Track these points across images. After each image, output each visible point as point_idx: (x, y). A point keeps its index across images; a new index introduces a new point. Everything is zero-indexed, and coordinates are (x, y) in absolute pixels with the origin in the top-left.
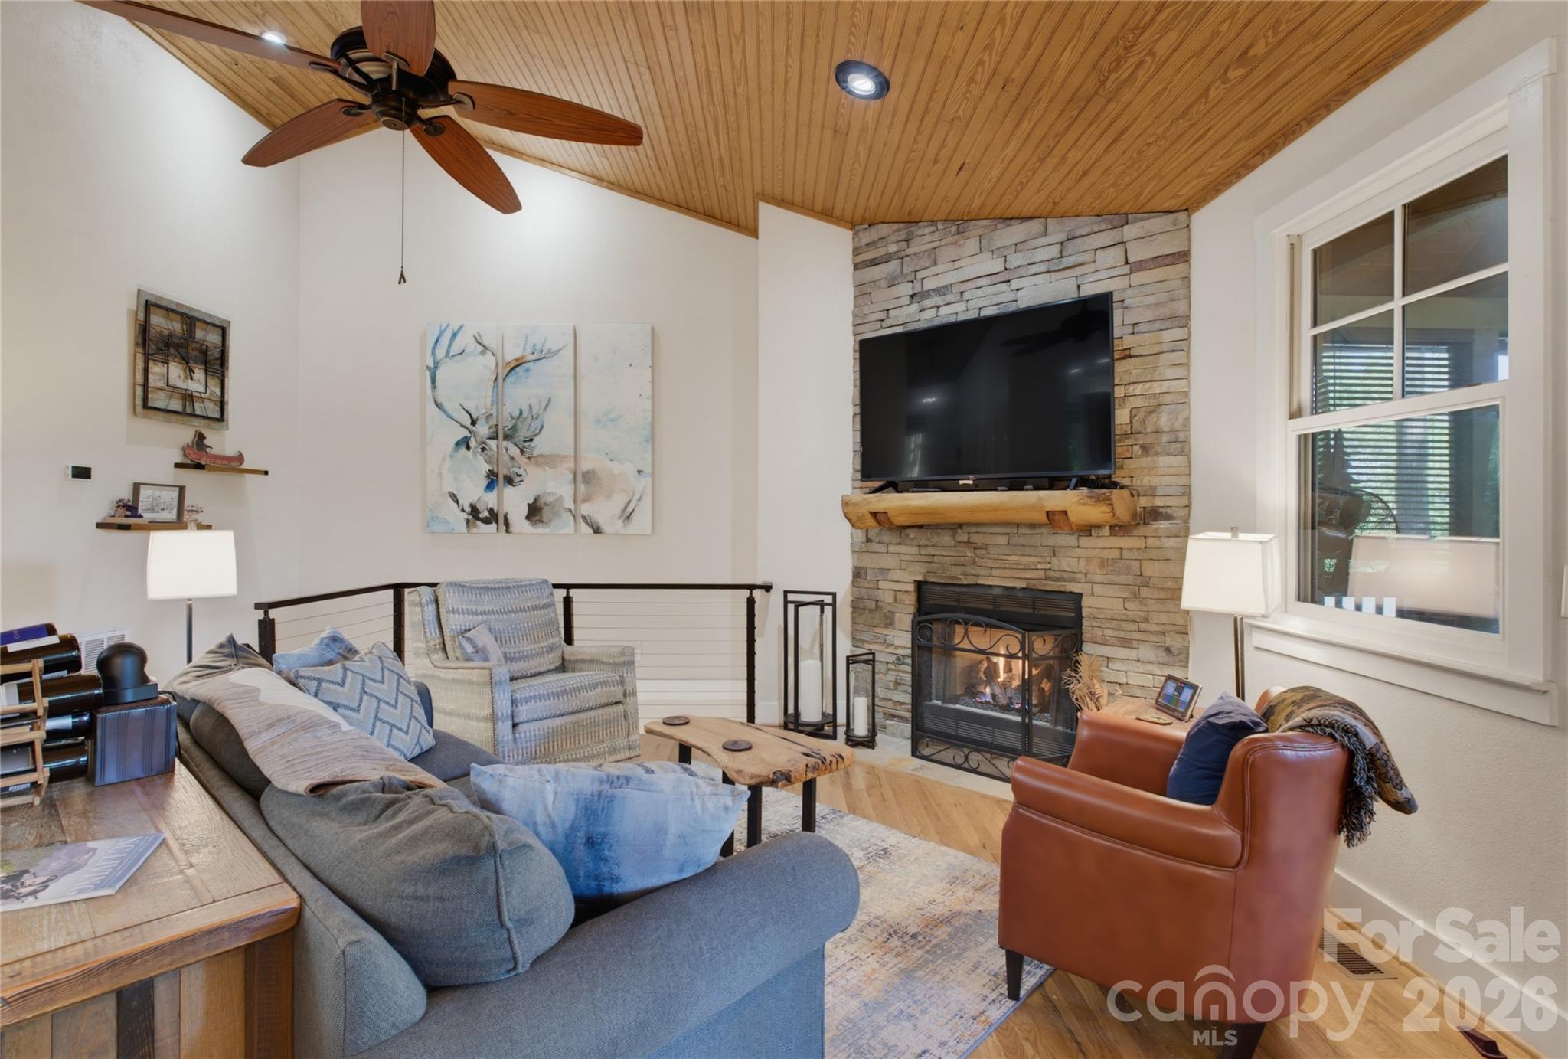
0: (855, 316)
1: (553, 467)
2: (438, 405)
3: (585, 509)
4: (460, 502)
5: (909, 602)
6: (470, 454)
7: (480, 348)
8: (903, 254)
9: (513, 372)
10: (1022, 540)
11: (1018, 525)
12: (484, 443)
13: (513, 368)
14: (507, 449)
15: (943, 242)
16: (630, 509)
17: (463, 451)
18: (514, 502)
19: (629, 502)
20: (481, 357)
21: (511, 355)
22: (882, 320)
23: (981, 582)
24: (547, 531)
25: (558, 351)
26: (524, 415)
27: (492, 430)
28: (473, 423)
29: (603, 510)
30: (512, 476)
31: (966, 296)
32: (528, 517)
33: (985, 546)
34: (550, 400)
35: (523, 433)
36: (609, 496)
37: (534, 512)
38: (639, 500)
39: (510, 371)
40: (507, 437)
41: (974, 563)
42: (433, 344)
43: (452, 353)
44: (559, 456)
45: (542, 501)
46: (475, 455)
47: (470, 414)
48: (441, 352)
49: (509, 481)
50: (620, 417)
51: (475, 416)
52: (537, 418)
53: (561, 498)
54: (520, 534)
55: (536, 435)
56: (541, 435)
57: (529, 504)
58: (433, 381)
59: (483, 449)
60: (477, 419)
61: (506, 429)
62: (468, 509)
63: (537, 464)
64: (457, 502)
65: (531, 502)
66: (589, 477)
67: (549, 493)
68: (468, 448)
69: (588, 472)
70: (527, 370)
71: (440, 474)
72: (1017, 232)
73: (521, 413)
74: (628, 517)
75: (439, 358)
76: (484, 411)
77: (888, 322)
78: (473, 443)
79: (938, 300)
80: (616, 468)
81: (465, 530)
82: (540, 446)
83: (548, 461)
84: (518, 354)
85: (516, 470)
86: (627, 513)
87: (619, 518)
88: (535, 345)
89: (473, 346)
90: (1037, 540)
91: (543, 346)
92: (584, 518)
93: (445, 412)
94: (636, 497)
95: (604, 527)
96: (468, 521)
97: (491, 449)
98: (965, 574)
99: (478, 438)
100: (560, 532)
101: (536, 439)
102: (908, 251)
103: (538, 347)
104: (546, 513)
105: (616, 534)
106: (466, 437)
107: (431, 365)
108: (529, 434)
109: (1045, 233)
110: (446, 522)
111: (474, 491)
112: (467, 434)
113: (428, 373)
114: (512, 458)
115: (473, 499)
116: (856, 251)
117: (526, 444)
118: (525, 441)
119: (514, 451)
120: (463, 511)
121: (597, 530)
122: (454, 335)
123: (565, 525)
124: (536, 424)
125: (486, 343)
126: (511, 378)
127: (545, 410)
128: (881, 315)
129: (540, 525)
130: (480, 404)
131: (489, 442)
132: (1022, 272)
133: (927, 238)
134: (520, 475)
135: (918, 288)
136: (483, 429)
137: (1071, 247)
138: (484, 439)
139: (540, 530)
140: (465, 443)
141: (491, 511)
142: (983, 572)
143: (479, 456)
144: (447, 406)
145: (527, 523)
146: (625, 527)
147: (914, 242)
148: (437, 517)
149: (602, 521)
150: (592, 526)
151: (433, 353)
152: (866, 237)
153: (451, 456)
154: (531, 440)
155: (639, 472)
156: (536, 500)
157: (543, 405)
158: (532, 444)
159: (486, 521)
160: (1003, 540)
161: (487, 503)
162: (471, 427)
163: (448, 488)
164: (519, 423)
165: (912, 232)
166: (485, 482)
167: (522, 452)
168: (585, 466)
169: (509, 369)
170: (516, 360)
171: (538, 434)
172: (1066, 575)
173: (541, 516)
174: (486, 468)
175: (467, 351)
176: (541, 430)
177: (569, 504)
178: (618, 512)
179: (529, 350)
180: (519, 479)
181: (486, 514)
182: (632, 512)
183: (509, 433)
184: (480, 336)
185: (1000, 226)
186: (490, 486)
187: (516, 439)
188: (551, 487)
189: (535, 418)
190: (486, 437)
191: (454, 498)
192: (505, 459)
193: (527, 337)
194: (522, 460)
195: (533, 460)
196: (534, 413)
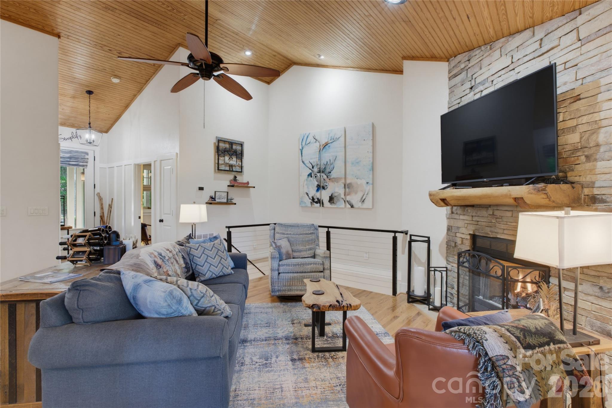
0: (449, 103)
1: (337, 182)
2: (303, 162)
3: (348, 198)
5: (468, 245)
6: (312, 178)
7: (315, 140)
8: (467, 67)
12: (316, 174)
13: (325, 146)
14: (323, 176)
15: (484, 56)
16: (364, 197)
17: (310, 178)
18: (325, 196)
19: (364, 195)
20: (315, 144)
21: (323, 142)
22: (459, 103)
23: (498, 237)
24: (335, 206)
25: (339, 138)
26: (328, 163)
27: (318, 169)
28: (313, 168)
29: (355, 199)
30: (324, 186)
32: (329, 201)
33: (502, 217)
34: (336, 157)
35: (328, 170)
36: (356, 193)
37: (331, 199)
38: (367, 194)
39: (324, 147)
40: (323, 172)
41: (496, 225)
42: (301, 141)
43: (307, 144)
44: (340, 178)
45: (334, 195)
46: (313, 178)
48: (304, 144)
49: (324, 188)
50: (360, 161)
51: (313, 165)
53: (340, 194)
54: (327, 207)
55: (331, 171)
56: (333, 171)
58: (302, 154)
59: (316, 177)
62: (311, 198)
63: (332, 181)
64: (308, 196)
65: (330, 196)
66: (350, 186)
67: (337, 192)
68: (311, 177)
69: (349, 184)
70: (329, 147)
71: (303, 186)
72: (518, 40)
75: (303, 146)
76: (316, 163)
78: (313, 175)
80: (359, 182)
81: (310, 206)
82: (334, 175)
83: (336, 180)
84: (326, 141)
85: (326, 184)
86: (363, 200)
87: (360, 202)
88: (331, 137)
89: (313, 140)
92: (348, 201)
93: (305, 164)
94: (366, 193)
95: (355, 206)
96: (311, 202)
97: (318, 177)
98: (491, 231)
99: (314, 172)
100: (340, 206)
101: (332, 172)
102: (470, 65)
103: (333, 138)
104: (335, 199)
105: (359, 208)
106: (311, 173)
107: (301, 148)
109: (533, 36)
110: (305, 203)
111: (313, 192)
112: (311, 171)
113: (300, 151)
114: (324, 180)
115: (313, 194)
116: (450, 72)
117: (329, 174)
119: (325, 177)
120: (310, 199)
121: (352, 206)
122: (307, 137)
123: (341, 204)
124: (332, 166)
125: (316, 138)
126: (324, 150)
127: (335, 161)
129: (333, 204)
130: (315, 161)
131: (317, 174)
132: (520, 62)
133: (477, 56)
134: (327, 186)
135: (473, 84)
136: (316, 170)
137: (546, 40)
139: (333, 206)
140: (310, 175)
141: (318, 199)
142: (500, 231)
143: (315, 179)
144: (305, 162)
145: (329, 203)
146: (362, 205)
147: (472, 60)
148: (303, 201)
149: (354, 203)
150: (350, 205)
151: (302, 144)
152: (453, 63)
153: (307, 180)
154: (330, 173)
155: (367, 183)
156: (332, 195)
157: (334, 159)
158: (331, 174)
159: (317, 203)
161: (317, 196)
163: (306, 191)
164: (326, 166)
165: (470, 55)
166: (317, 188)
167: (327, 177)
168: (348, 182)
169: (323, 147)
170: (326, 143)
173: (333, 201)
174: (316, 183)
175: (311, 142)
176: (333, 169)
177: (343, 196)
178: (360, 199)
179: (330, 139)
180: (326, 187)
181: (316, 200)
182: (365, 199)
183: (323, 170)
184: (315, 136)
185: (510, 39)
186: (318, 190)
187: (326, 172)
188: (337, 190)
189: (331, 164)
190: (317, 172)
191: (307, 194)
192: (322, 180)
193: (329, 134)
194: (327, 180)
195: (331, 180)
196: (331, 162)
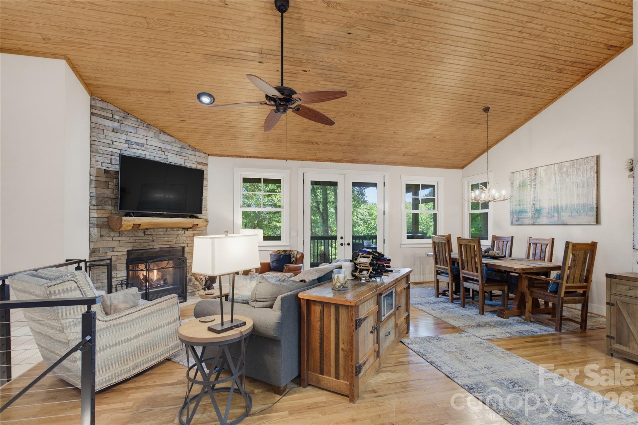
5: (124, 259)
8: (122, 122)
10: (168, 232)
11: (167, 228)
15: (140, 127)
23: (154, 247)
31: (149, 150)
33: (157, 235)
41: (153, 241)
72: (168, 138)
77: (113, 146)
79: (137, 147)
90: (173, 232)
98: (149, 245)
102: (124, 122)
109: (175, 143)
116: (92, 107)
128: (111, 142)
132: (169, 151)
133: (133, 122)
135: (129, 139)
137: (183, 150)
142: (156, 243)
147: (127, 120)
152: (99, 104)
160: (162, 233)
165: (127, 116)
172: (181, 242)
185: (161, 133)
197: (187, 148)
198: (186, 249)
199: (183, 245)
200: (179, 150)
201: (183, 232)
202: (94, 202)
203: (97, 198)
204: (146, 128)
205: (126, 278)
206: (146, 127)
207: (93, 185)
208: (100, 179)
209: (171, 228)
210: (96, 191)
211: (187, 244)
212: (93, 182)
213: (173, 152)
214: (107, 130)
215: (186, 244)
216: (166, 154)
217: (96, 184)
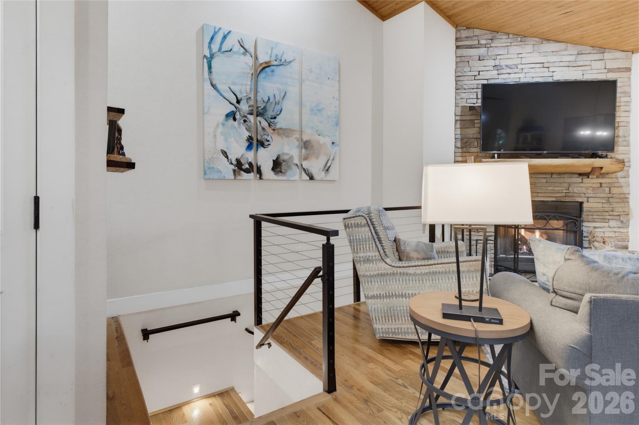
0: (456, 71)
1: (288, 137)
2: (213, 85)
3: (305, 164)
4: (229, 157)
6: (236, 123)
7: (242, 50)
8: (489, 46)
9: (264, 71)
10: (555, 180)
11: (552, 174)
12: (245, 117)
13: (264, 68)
14: (260, 123)
15: (512, 44)
16: (328, 165)
17: (231, 121)
18: (264, 158)
19: (328, 161)
20: (243, 57)
21: (263, 58)
22: (475, 76)
24: (285, 178)
25: (291, 62)
26: (271, 100)
27: (250, 109)
28: (238, 102)
29: (314, 166)
30: (264, 140)
31: (525, 71)
32: (273, 169)
34: (286, 93)
35: (270, 113)
36: (317, 157)
37: (277, 165)
38: (333, 160)
39: (262, 70)
40: (260, 114)
42: (209, 40)
43: (223, 50)
44: (291, 129)
45: (282, 158)
46: (239, 124)
47: (236, 95)
48: (215, 47)
49: (262, 144)
50: (324, 109)
51: (239, 97)
52: (278, 104)
53: (291, 157)
54: (268, 180)
55: (277, 115)
56: (281, 115)
57: (273, 160)
58: (210, 67)
59: (245, 121)
60: (241, 100)
61: (260, 109)
62: (234, 162)
63: (279, 135)
64: (227, 157)
65: (275, 159)
66: (306, 145)
67: (286, 154)
68: (235, 119)
69: (307, 141)
70: (273, 71)
71: (215, 136)
72: (553, 46)
73: (269, 99)
74: (327, 170)
75: (214, 51)
76: (245, 94)
77: (479, 77)
78: (238, 116)
79: (509, 71)
80: (322, 140)
81: (232, 177)
82: (281, 122)
83: (284, 132)
84: (267, 59)
85: (266, 137)
86: (327, 168)
87: (323, 171)
88: (277, 55)
89: (237, 48)
90: (561, 180)
91: (282, 56)
92: (304, 170)
93: (218, 91)
94: (331, 158)
95: (316, 176)
96: (234, 171)
97: (250, 122)
99: (242, 113)
100: (291, 179)
101: (278, 118)
102: (492, 45)
103: (279, 57)
104: (283, 166)
105: (322, 180)
106: (233, 111)
107: (208, 56)
108: (274, 114)
109: (566, 50)
110: (220, 171)
111: (238, 149)
112: (234, 109)
113: (205, 60)
114: (263, 129)
115: (238, 156)
116: (458, 39)
117: (272, 120)
118: (271, 118)
119: (265, 124)
120: (232, 164)
121: (311, 178)
122: (225, 37)
123: (295, 174)
124: (278, 108)
125: (246, 47)
126: (262, 75)
127: (283, 99)
128: (477, 73)
129: (280, 174)
130: (242, 88)
131: (248, 116)
132: (556, 64)
133: (502, 41)
134: (268, 141)
135: (497, 64)
136: (244, 107)
137: (581, 57)
138: (246, 114)
139: (280, 177)
140: (232, 116)
141: (250, 164)
143: (242, 125)
144: (219, 87)
145: (272, 173)
146: (326, 175)
147: (496, 41)
148: (213, 168)
149: (314, 172)
150: (308, 175)
151: (210, 47)
152: (464, 34)
153: (223, 124)
154: (275, 118)
155: (333, 143)
156: (278, 158)
157: (282, 95)
158: (276, 121)
159: (247, 171)
160: (544, 180)
161: (247, 159)
162: (237, 105)
163: (222, 145)
164: (268, 106)
165: (495, 36)
166: (247, 144)
167: (270, 125)
168: (305, 138)
169: (261, 68)
170: (266, 63)
171: (279, 114)
172: (576, 194)
173: (281, 168)
174: (247, 134)
175: (234, 50)
176: (281, 112)
177: (296, 161)
178: (322, 166)
179: (273, 58)
180: (267, 143)
181: (247, 166)
182: (329, 167)
183: (262, 111)
184: (242, 42)
186: (249, 147)
187: (266, 116)
188: (286, 150)
189: (277, 103)
190: (247, 112)
191: (225, 153)
192: (260, 129)
193: (272, 49)
194: (269, 130)
195: (276, 131)
196: (277, 100)
197: (588, 52)
198: (585, 205)
199: (580, 200)
200: (572, 58)
201: (579, 180)
202: (459, 145)
203: (462, 139)
204: (521, 43)
205: (494, 234)
206: (521, 41)
207: (458, 126)
208: (464, 118)
209: (559, 174)
210: (461, 131)
211: (588, 197)
212: (459, 123)
213: (562, 64)
214: (472, 60)
215: (586, 199)
216: (551, 69)
217: (461, 124)
